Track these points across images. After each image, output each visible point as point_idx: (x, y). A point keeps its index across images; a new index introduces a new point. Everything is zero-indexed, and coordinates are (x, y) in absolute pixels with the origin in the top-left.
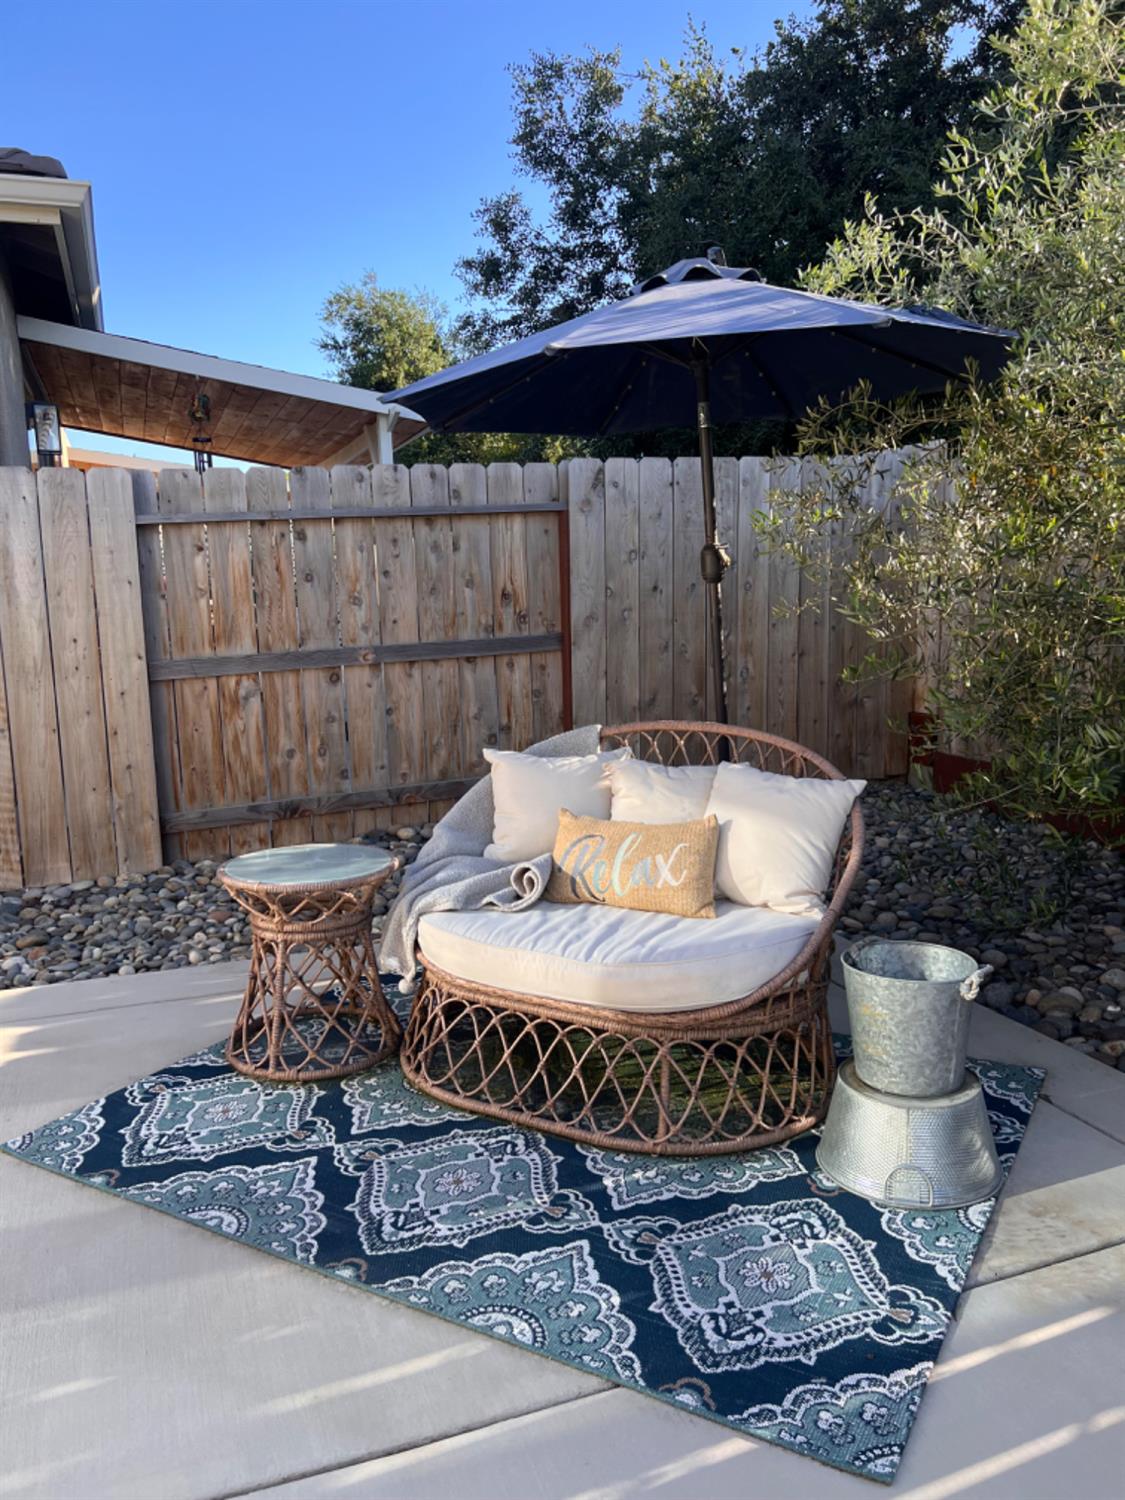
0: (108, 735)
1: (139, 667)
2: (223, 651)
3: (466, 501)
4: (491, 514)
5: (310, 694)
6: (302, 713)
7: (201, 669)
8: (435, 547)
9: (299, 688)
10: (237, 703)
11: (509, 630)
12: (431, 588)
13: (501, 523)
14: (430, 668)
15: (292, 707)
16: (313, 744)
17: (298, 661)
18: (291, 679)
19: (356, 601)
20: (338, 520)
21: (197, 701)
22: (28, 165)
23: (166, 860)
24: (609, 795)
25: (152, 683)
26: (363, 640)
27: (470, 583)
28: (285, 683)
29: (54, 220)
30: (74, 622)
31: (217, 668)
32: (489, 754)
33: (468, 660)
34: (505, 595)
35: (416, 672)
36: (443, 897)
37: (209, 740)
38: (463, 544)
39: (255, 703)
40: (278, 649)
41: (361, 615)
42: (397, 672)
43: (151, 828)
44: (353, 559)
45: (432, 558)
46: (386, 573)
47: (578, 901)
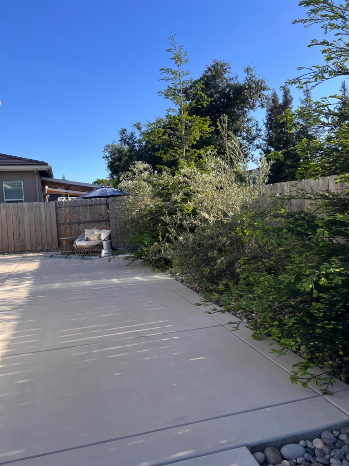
0: (52, 232)
1: (56, 224)
2: (65, 222)
3: (96, 203)
4: (99, 205)
5: (76, 227)
6: (75, 229)
7: (63, 224)
8: (92, 209)
9: (75, 226)
10: (67, 228)
11: (102, 219)
12: (91, 214)
13: (100, 206)
14: (91, 224)
15: (74, 228)
16: (76, 234)
17: (74, 223)
18: (74, 225)
19: (82, 216)
20: (79, 206)
21: (62, 228)
22: (44, 164)
23: (59, 246)
24: (94, 233)
25: (57, 226)
26: (83, 220)
27: (96, 213)
28: (73, 226)
29: (47, 170)
30: (48, 219)
31: (64, 224)
32: (85, 230)
33: (97, 223)
34: (101, 215)
35: (89, 224)
36: (78, 240)
37: (64, 233)
38: (95, 209)
39: (69, 228)
40: (72, 221)
41: (82, 217)
42: (87, 224)
43: (57, 243)
44: (81, 211)
45: (91, 210)
46: (85, 212)
47: (89, 240)
